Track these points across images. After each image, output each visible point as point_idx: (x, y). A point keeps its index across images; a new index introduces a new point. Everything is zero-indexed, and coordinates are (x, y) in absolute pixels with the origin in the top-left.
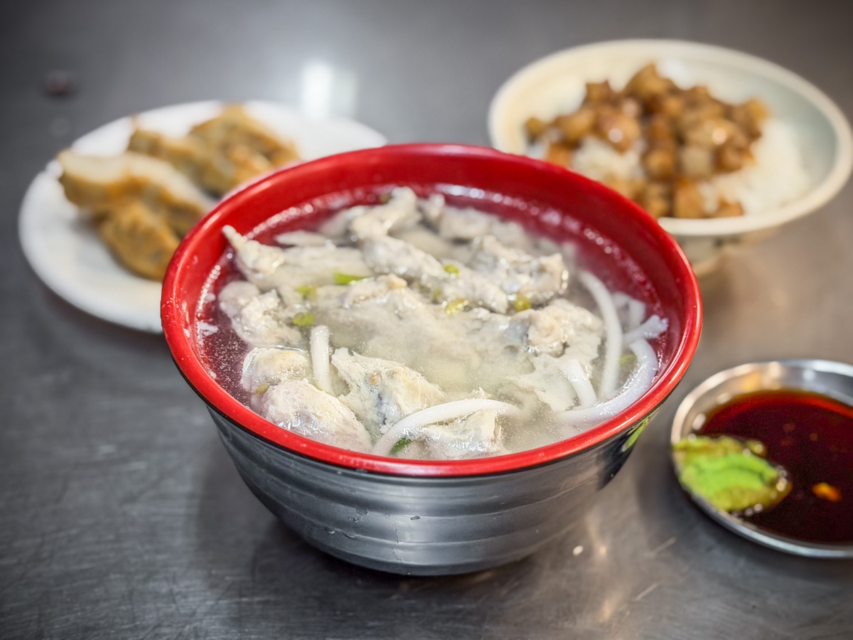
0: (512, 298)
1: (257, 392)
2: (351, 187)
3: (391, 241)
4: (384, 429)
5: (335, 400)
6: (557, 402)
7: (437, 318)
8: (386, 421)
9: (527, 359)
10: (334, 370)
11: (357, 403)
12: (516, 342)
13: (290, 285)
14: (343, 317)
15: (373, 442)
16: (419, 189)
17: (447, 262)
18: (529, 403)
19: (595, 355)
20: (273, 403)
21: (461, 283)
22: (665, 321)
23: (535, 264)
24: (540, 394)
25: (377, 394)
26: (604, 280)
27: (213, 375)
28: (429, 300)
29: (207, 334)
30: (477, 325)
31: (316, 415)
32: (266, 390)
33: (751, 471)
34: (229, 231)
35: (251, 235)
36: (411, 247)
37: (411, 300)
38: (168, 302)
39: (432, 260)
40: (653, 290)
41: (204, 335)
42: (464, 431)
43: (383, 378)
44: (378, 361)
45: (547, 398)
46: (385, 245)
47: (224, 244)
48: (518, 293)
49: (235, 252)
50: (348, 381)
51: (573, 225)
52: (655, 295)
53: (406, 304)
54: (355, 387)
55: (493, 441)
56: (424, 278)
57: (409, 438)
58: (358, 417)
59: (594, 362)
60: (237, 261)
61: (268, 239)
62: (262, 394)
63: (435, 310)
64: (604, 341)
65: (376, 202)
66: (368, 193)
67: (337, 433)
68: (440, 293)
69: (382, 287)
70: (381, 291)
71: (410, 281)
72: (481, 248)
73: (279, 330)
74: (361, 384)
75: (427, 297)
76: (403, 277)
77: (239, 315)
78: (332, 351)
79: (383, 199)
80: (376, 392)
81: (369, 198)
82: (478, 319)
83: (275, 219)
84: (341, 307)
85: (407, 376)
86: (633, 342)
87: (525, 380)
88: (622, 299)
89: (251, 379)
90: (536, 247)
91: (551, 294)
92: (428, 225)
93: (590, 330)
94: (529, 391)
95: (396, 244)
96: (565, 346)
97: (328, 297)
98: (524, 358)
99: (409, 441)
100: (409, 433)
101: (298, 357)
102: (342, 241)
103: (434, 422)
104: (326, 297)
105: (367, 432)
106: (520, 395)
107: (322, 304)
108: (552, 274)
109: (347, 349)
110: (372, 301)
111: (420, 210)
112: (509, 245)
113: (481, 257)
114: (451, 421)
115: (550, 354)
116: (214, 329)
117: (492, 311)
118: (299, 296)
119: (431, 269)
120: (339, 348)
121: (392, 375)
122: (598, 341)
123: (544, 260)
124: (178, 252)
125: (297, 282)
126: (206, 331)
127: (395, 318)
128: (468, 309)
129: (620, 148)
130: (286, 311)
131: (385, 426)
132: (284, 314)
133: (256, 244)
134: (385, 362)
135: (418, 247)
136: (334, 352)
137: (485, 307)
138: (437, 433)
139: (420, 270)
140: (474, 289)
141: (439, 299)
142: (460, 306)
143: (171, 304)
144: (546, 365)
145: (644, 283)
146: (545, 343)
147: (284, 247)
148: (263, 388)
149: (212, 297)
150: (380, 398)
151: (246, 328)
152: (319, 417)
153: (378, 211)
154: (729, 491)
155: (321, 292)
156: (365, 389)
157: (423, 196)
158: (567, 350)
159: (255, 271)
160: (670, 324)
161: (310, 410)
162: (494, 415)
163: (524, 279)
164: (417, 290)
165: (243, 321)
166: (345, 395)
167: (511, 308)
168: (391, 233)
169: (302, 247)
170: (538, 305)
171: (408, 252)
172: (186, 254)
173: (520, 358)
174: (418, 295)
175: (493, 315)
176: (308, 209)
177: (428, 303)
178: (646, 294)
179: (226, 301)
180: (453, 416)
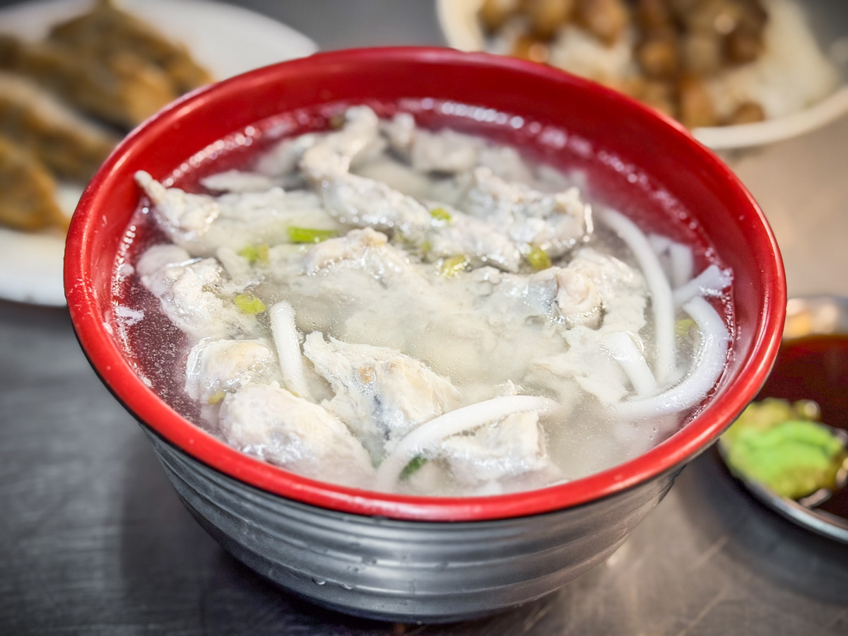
0: (525, 250)
1: (210, 403)
2: (291, 108)
3: (356, 180)
4: (389, 446)
5: (319, 410)
6: (607, 392)
7: (431, 282)
8: (390, 434)
9: (558, 332)
10: (309, 364)
11: (348, 412)
12: (540, 311)
13: (231, 245)
14: (309, 288)
15: (376, 464)
16: (379, 106)
17: (433, 206)
18: (568, 393)
19: (642, 322)
20: (237, 419)
21: (455, 233)
22: (728, 272)
23: (547, 202)
24: (580, 380)
25: (373, 397)
26: (634, 218)
27: (147, 382)
28: (418, 260)
29: (130, 323)
30: (485, 289)
31: (296, 433)
32: (222, 400)
33: (810, 444)
34: (143, 177)
35: (170, 181)
36: (384, 187)
37: (395, 260)
38: (76, 286)
39: (414, 204)
40: (701, 230)
41: (126, 325)
42: (499, 444)
43: (378, 373)
44: (366, 348)
45: (592, 385)
46: (350, 185)
47: (138, 194)
48: (531, 244)
49: (152, 206)
50: (329, 378)
51: (582, 147)
52: (706, 236)
53: (390, 265)
54: (342, 388)
55: (539, 454)
56: (405, 228)
57: (424, 456)
58: (353, 432)
59: (642, 332)
60: (157, 217)
61: (192, 184)
62: (218, 404)
63: (427, 272)
64: (649, 302)
65: (326, 126)
66: (315, 115)
67: (328, 456)
68: (429, 247)
69: (355, 244)
70: (354, 250)
71: (390, 234)
72: (474, 184)
73: (225, 311)
74: (350, 383)
75: (415, 255)
76: (379, 228)
77: (170, 294)
78: (302, 338)
79: (335, 121)
80: (371, 393)
81: (316, 123)
82: (483, 282)
83: (199, 158)
84: (304, 274)
85: (409, 368)
86: (688, 301)
87: (560, 363)
88: (662, 243)
89: (199, 384)
90: (536, 177)
91: (573, 242)
92: (397, 155)
93: (631, 289)
94: (567, 378)
95: (363, 184)
96: (603, 313)
97: (285, 261)
98: (553, 331)
99: (425, 460)
100: (424, 450)
101: (257, 350)
102: (291, 182)
103: (456, 432)
104: (281, 259)
105: (365, 452)
106: (555, 384)
107: (279, 271)
108: (573, 216)
109: (320, 335)
110: (343, 263)
111: (383, 134)
112: (507, 178)
113: (473, 195)
114: (478, 428)
115: (586, 324)
116: (138, 316)
117: (503, 270)
118: (244, 260)
119: (415, 217)
120: (310, 332)
121: (390, 368)
122: (642, 303)
123: (561, 198)
124: (79, 211)
125: (241, 241)
126: (129, 318)
127: (378, 286)
128: (469, 269)
129: (606, 40)
130: (232, 283)
131: (389, 442)
132: (229, 289)
133: (178, 193)
134: (375, 350)
135: (393, 187)
136: (305, 339)
137: (490, 264)
138: (462, 450)
139: (400, 218)
140: (474, 241)
141: (430, 256)
142: (461, 266)
143: (81, 288)
144: (583, 341)
145: (687, 221)
146: (579, 310)
147: (217, 194)
148: (217, 397)
149: (129, 270)
150: (378, 401)
151: (182, 312)
152: (302, 436)
153: (333, 139)
154: (789, 473)
155: (274, 254)
156: (355, 391)
157: (386, 116)
158: (606, 318)
159: (183, 230)
160: (736, 275)
161: (288, 427)
162: (535, 418)
163: (538, 225)
164: (399, 246)
165: (177, 301)
166: (329, 400)
167: (526, 265)
168: (354, 169)
169: (240, 193)
170: (560, 258)
171: (382, 195)
172: (92, 212)
173: (548, 332)
174: (403, 253)
175: (505, 275)
176: (240, 140)
177: (417, 263)
178: (692, 235)
179: (149, 275)
180: (480, 423)
